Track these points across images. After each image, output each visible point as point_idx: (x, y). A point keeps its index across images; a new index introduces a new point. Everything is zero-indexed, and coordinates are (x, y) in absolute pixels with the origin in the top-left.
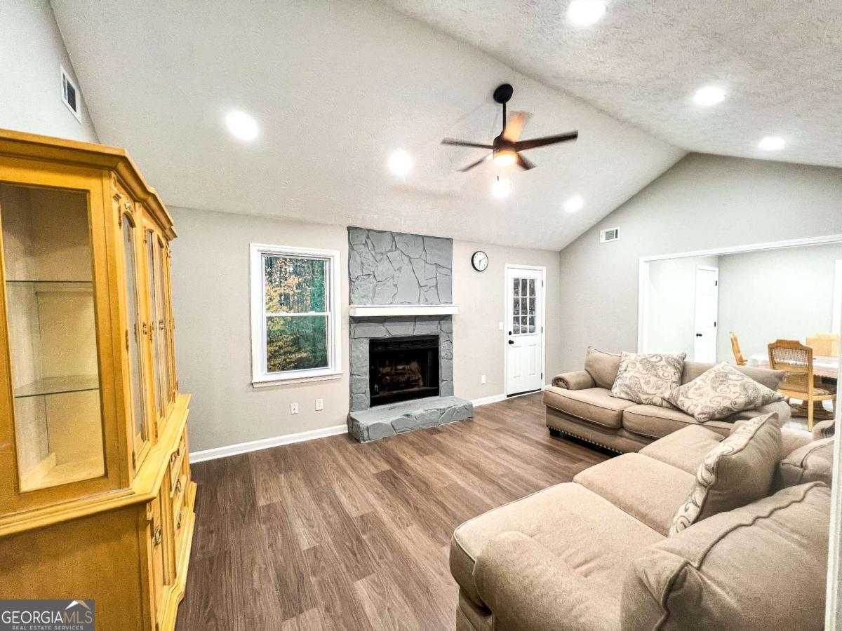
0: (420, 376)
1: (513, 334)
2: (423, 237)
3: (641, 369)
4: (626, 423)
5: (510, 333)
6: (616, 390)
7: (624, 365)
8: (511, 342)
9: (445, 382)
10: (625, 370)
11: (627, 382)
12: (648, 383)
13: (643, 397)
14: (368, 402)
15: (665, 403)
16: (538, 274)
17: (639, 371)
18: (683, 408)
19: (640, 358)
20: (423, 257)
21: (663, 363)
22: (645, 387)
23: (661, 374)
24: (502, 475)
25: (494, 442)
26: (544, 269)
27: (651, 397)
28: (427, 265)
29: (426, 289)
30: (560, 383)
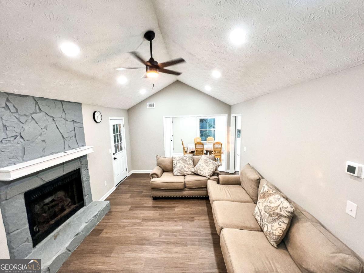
0: (70, 200)
1: (115, 154)
2: (61, 102)
3: (182, 162)
4: (187, 186)
5: (114, 154)
6: (176, 172)
7: (175, 162)
8: (115, 159)
9: (87, 196)
10: (177, 164)
11: (179, 169)
12: (185, 167)
13: (185, 173)
14: (31, 244)
15: (192, 173)
16: (121, 121)
17: (181, 164)
18: (201, 174)
19: (180, 158)
20: (64, 116)
21: (188, 159)
22: (185, 169)
23: (188, 163)
24: (160, 236)
25: (137, 218)
26: (123, 118)
27: (187, 172)
28: (67, 122)
29: (68, 139)
30: (154, 176)
